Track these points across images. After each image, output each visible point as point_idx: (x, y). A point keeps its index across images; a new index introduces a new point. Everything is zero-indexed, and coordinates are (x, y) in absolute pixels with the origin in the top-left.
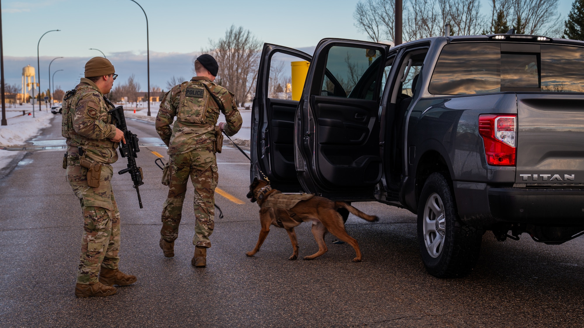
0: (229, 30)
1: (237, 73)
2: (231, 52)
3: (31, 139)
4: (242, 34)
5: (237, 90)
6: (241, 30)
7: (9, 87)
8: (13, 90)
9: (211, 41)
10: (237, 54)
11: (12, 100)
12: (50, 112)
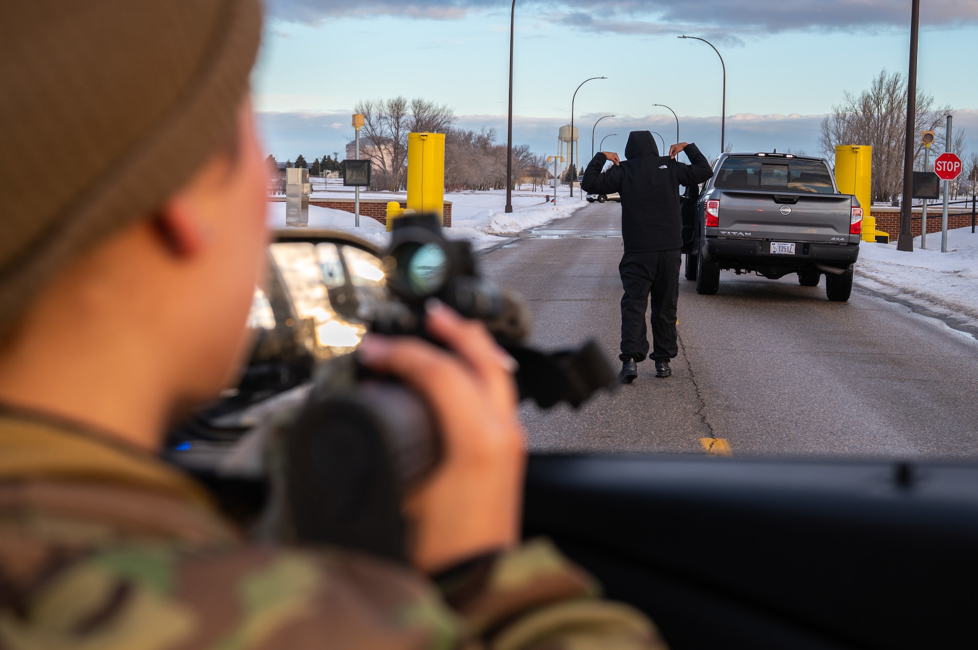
0: (878, 78)
1: (889, 147)
2: (881, 114)
3: (532, 228)
4: (899, 84)
5: (887, 174)
6: (897, 78)
7: (535, 158)
8: (540, 164)
9: (848, 96)
10: (889, 117)
11: (538, 180)
12: (585, 198)
